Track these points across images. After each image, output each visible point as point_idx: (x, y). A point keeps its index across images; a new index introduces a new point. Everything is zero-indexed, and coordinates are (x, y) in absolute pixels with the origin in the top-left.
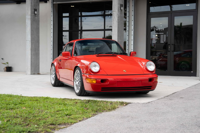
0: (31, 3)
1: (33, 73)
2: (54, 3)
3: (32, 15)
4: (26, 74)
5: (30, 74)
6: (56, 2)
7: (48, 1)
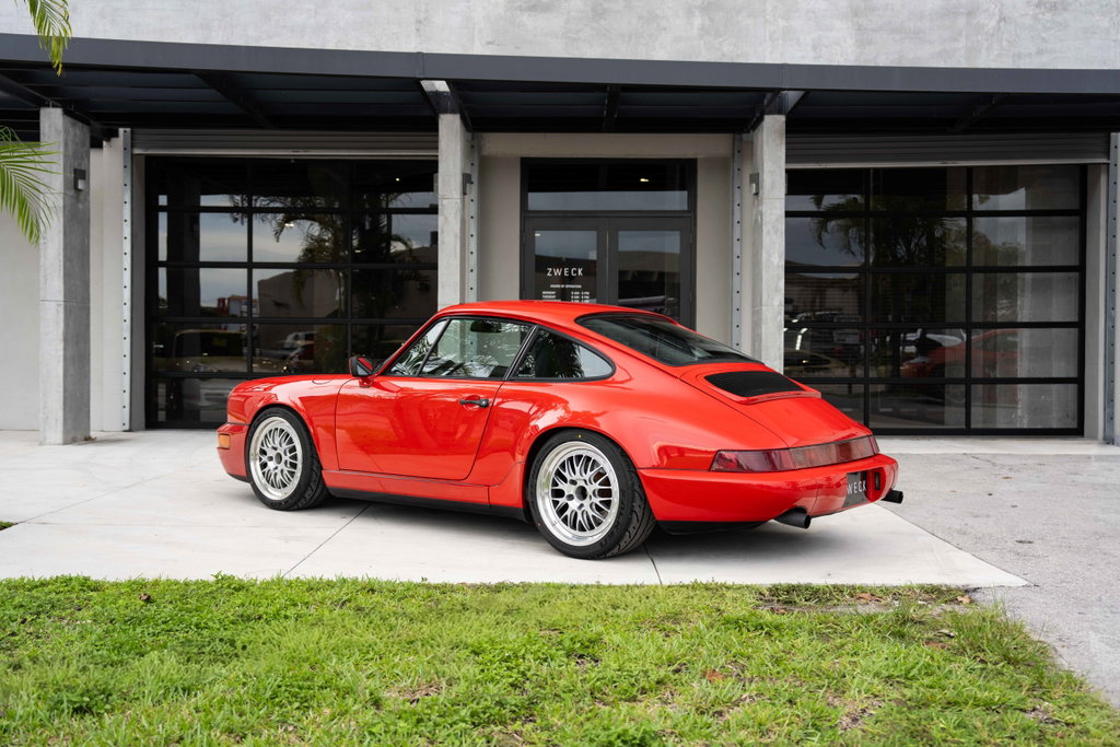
0: (66, 146)
1: (70, 436)
2: (137, 151)
3: (68, 192)
4: (41, 444)
5: (61, 442)
6: (147, 148)
7: (105, 143)
